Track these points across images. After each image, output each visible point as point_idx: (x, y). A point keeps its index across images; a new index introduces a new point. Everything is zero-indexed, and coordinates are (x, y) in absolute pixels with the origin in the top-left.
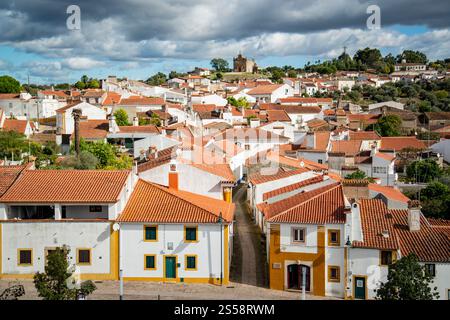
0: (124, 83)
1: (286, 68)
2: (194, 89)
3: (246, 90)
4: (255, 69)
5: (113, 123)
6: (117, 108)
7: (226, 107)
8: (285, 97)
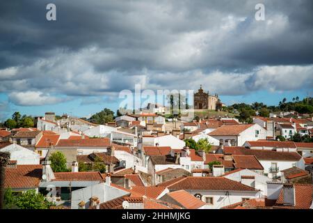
0: (63, 121)
1: (256, 106)
2: (145, 129)
3: (208, 131)
4: (219, 106)
6: (54, 151)
7: (184, 150)
8: (256, 139)
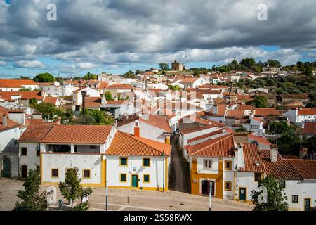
0: (110, 77)
1: (202, 68)
2: (149, 80)
3: (179, 81)
4: (184, 69)
5: (104, 99)
6: (106, 91)
7: (167, 90)
8: (201, 85)
